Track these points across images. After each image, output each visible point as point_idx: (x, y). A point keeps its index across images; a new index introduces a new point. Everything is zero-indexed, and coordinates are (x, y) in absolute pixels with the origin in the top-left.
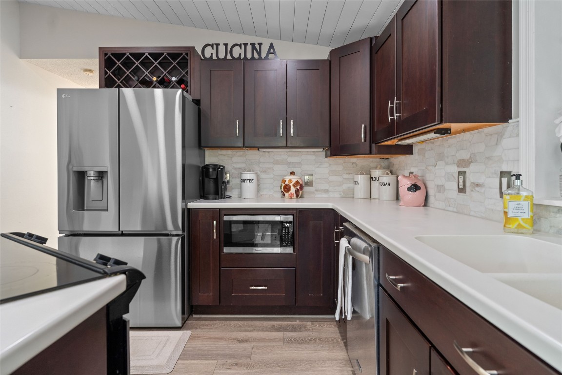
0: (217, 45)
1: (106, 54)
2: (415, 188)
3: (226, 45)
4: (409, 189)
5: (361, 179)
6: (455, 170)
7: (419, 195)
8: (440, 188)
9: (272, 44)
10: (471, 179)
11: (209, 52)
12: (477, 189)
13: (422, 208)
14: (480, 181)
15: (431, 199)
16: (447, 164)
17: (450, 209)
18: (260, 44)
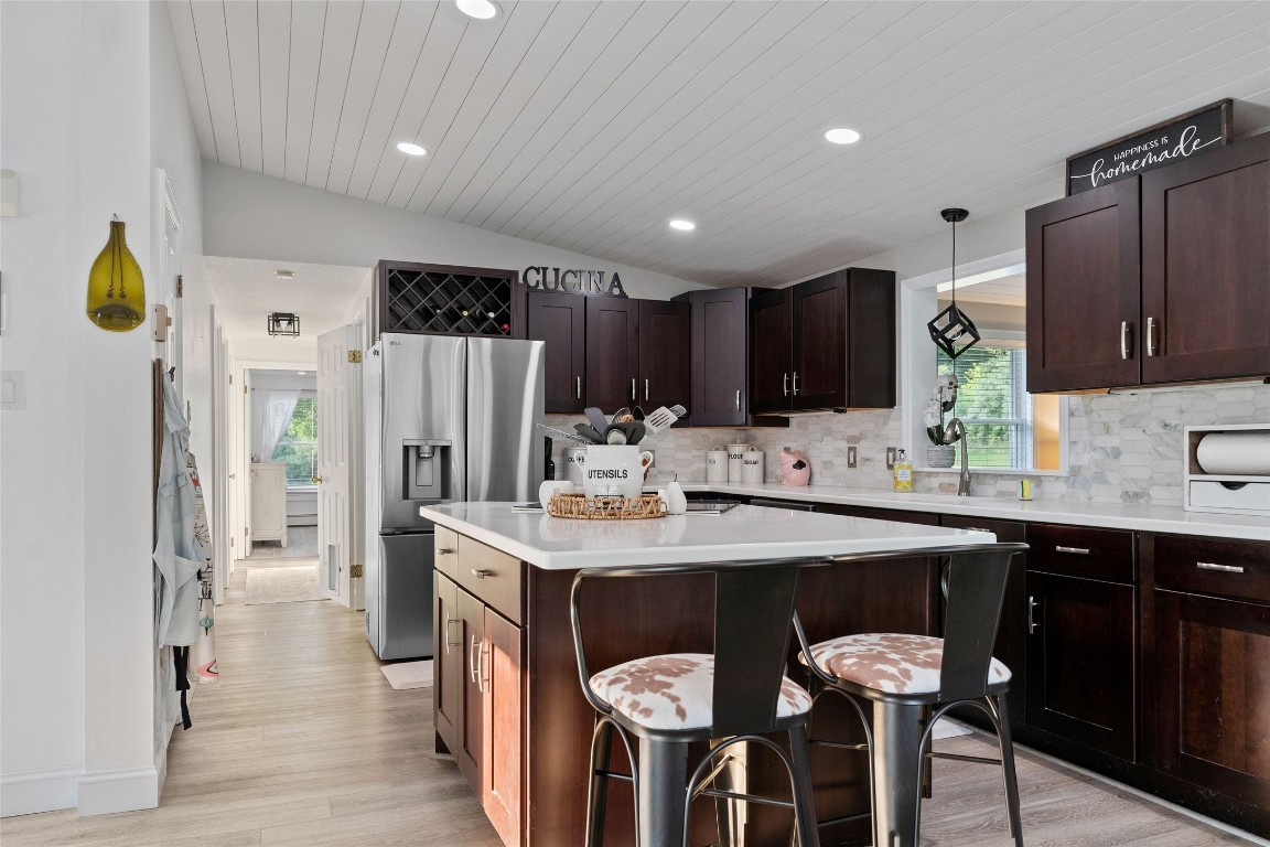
0: (545, 269)
1: (391, 271)
2: (800, 465)
3: (556, 270)
4: (794, 466)
5: (718, 456)
6: (845, 446)
7: (803, 472)
8: (827, 465)
9: (616, 275)
10: (861, 453)
11: (533, 278)
12: (868, 463)
13: (807, 488)
14: (870, 456)
15: (816, 477)
16: (835, 439)
17: (839, 484)
18: (601, 274)
